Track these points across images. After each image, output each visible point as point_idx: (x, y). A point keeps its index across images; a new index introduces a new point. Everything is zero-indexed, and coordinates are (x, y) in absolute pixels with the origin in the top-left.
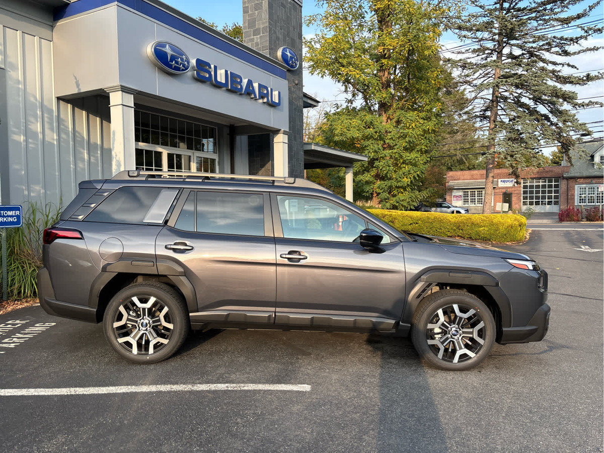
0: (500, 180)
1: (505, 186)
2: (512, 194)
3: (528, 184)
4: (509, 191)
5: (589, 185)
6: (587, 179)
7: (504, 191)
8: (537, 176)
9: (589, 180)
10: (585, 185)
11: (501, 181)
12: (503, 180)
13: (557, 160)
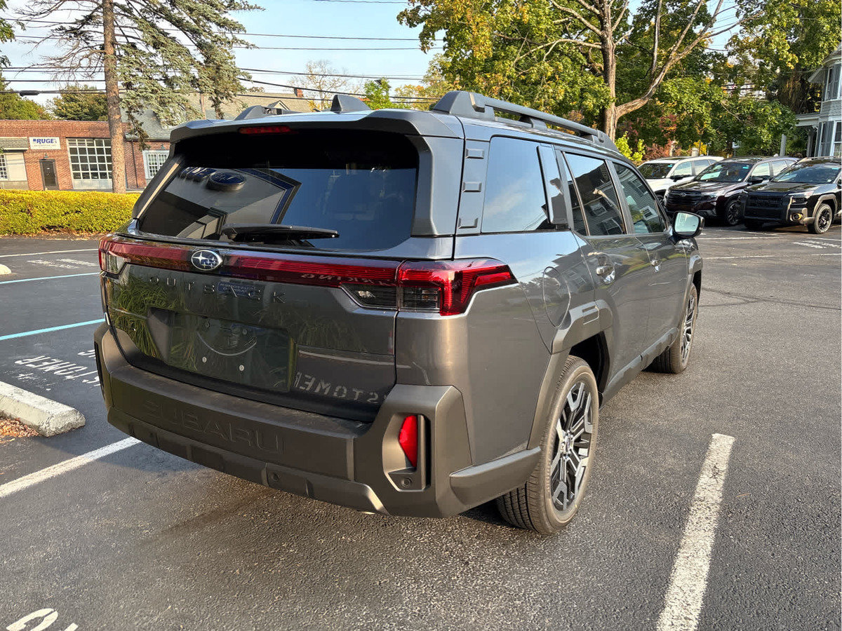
0: (31, 139)
1: (42, 148)
2: (54, 161)
3: (77, 147)
4: (49, 157)
5: (161, 151)
6: (157, 143)
7: (40, 155)
8: (88, 134)
9: (160, 144)
10: (155, 151)
11: (34, 140)
12: (37, 138)
13: (64, 111)
